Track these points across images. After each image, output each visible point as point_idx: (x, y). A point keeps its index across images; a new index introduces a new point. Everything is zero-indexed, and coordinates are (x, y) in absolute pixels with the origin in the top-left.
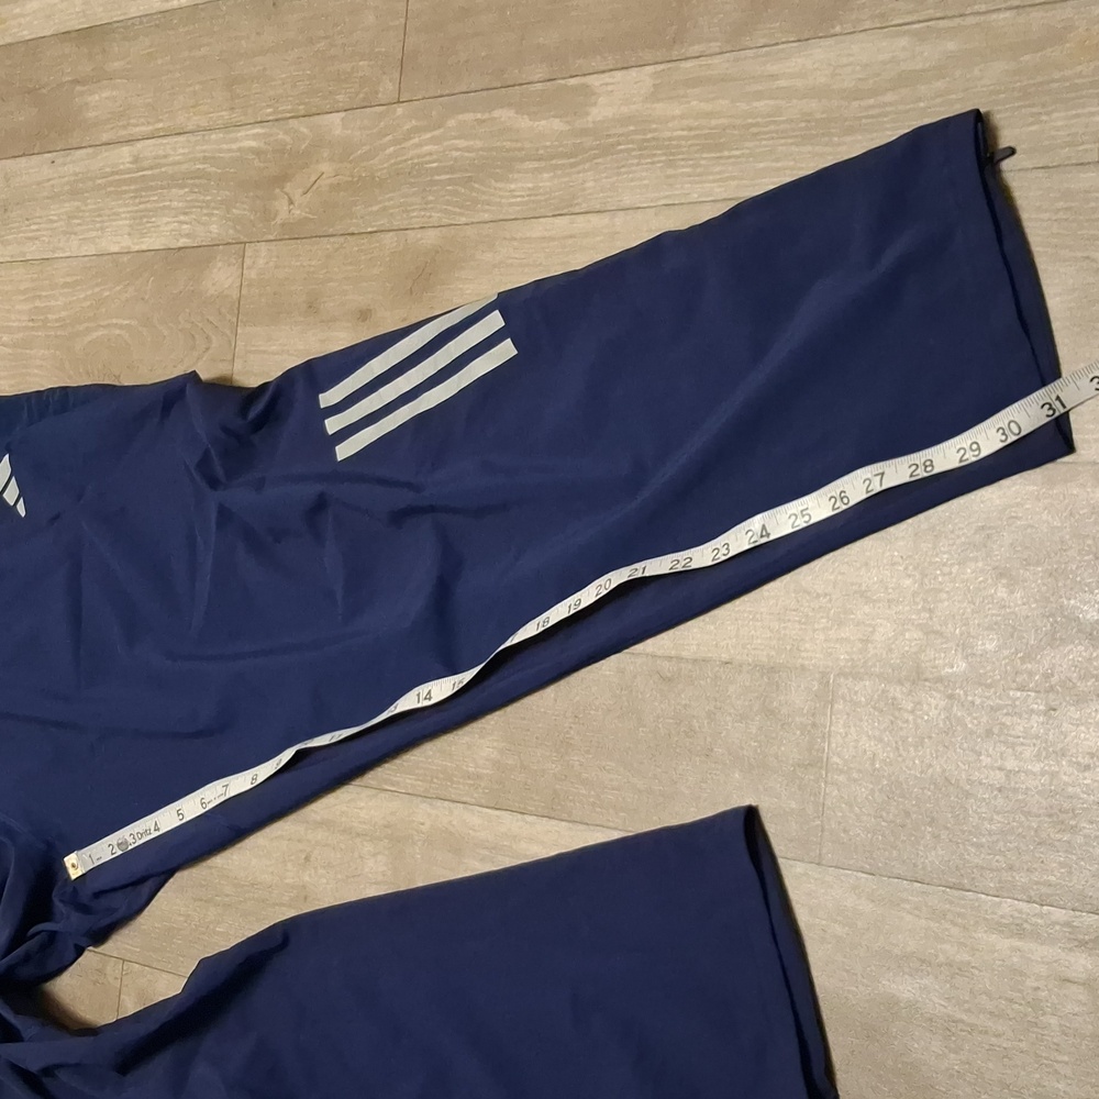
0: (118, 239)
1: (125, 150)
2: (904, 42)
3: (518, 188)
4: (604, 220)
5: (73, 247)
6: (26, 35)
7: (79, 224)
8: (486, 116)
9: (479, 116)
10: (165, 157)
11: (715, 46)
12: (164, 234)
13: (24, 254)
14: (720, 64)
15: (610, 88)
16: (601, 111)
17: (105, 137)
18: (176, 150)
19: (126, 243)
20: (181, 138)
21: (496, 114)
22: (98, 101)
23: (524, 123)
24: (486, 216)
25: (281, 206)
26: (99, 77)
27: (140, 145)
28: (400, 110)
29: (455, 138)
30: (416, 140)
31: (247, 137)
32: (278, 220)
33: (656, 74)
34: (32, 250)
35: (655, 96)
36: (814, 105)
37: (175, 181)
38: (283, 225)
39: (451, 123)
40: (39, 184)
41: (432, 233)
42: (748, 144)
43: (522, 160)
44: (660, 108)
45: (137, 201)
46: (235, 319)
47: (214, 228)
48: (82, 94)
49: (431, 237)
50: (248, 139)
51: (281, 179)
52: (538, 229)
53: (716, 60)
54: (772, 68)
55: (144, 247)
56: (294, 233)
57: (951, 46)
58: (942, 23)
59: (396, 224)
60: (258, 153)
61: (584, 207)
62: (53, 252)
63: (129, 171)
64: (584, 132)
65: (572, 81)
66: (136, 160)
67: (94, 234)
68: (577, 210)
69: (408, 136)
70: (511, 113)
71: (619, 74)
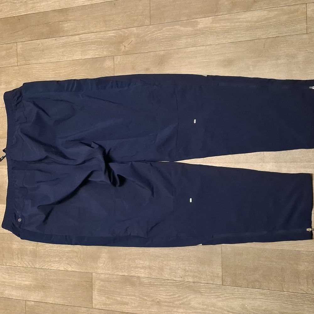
0: (78, 56)
1: (77, 37)
2: (266, 12)
3: (183, 41)
4: (204, 47)
5: (65, 58)
6: (42, 11)
7: (66, 54)
8: (173, 27)
9: (171, 27)
10: (89, 38)
11: (226, 13)
12: (90, 55)
13: (51, 61)
14: (227, 16)
15: (202, 21)
16: (200, 26)
17: (70, 34)
18: (92, 36)
19: (80, 57)
20: (92, 34)
21: (175, 27)
22: (67, 26)
23: (182, 28)
24: (175, 48)
25: (123, 48)
26: (66, 21)
27: (81, 35)
28: (151, 27)
29: (166, 32)
30: (156, 33)
31: (111, 33)
32: (122, 51)
33: (212, 19)
34: (53, 60)
35: (212, 23)
36: (248, 24)
37: (93, 43)
38: (123, 52)
39: (164, 29)
40: (52, 45)
41: (162, 52)
42: (235, 32)
43: (183, 36)
44: (214, 25)
45: (82, 48)
46: (113, 72)
47: (105, 53)
48: (62, 24)
49: (162, 53)
50: (111, 34)
51: (122, 42)
52: (188, 50)
53: (226, 15)
54: (239, 17)
55: (86, 58)
56: (126, 53)
57: (276, 13)
58: (273, 9)
59: (153, 50)
60: (115, 37)
61: (199, 45)
62: (59, 60)
63: (79, 41)
64: (197, 30)
65: (193, 20)
66: (80, 39)
67: (71, 56)
68: (197, 46)
69: (154, 32)
70: (179, 27)
71: (204, 18)
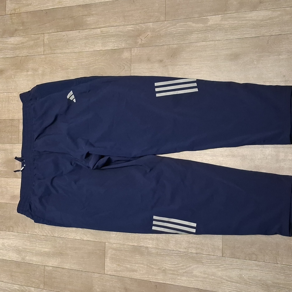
0: (99, 47)
1: (99, 30)
2: (270, 12)
3: (194, 36)
4: (214, 42)
5: (87, 49)
6: (68, 5)
7: (88, 45)
8: (186, 23)
9: (184, 23)
10: (109, 31)
11: (234, 12)
12: (110, 46)
13: (74, 51)
14: (235, 15)
15: (212, 19)
16: (210, 23)
17: (93, 27)
18: (112, 30)
19: (101, 48)
20: (113, 27)
21: (188, 23)
22: (90, 20)
23: (194, 25)
24: (187, 42)
25: (139, 41)
26: (90, 15)
27: (102, 29)
28: (165, 22)
29: (178, 28)
30: (170, 28)
32: (139, 44)
33: (222, 16)
34: (76, 50)
35: (222, 20)
36: (254, 22)
37: (113, 36)
38: (140, 44)
39: (177, 25)
40: (76, 36)
41: (175, 45)
42: (241, 29)
43: (194, 32)
44: (223, 22)
45: (103, 40)
46: (130, 63)
47: (123, 45)
48: (85, 18)
49: (175, 46)
50: (130, 28)
51: (139, 35)
52: (199, 44)
53: (234, 14)
54: (246, 16)
55: (106, 49)
56: (143, 46)
57: (279, 13)
58: (277, 9)
59: (167, 44)
60: (132, 30)
61: (209, 40)
62: (82, 50)
63: (100, 34)
64: (207, 27)
65: (204, 17)
66: (102, 32)
67: (93, 47)
68: (207, 40)
69: (168, 27)
70: (191, 23)
71: (214, 16)
